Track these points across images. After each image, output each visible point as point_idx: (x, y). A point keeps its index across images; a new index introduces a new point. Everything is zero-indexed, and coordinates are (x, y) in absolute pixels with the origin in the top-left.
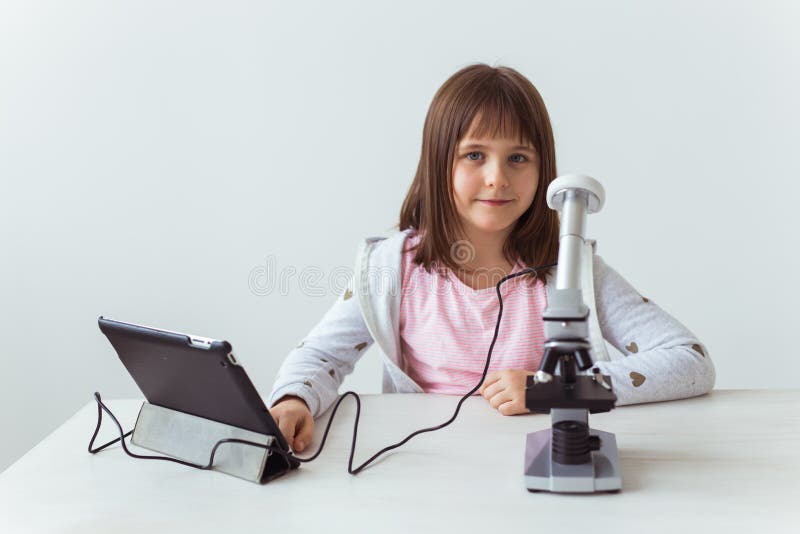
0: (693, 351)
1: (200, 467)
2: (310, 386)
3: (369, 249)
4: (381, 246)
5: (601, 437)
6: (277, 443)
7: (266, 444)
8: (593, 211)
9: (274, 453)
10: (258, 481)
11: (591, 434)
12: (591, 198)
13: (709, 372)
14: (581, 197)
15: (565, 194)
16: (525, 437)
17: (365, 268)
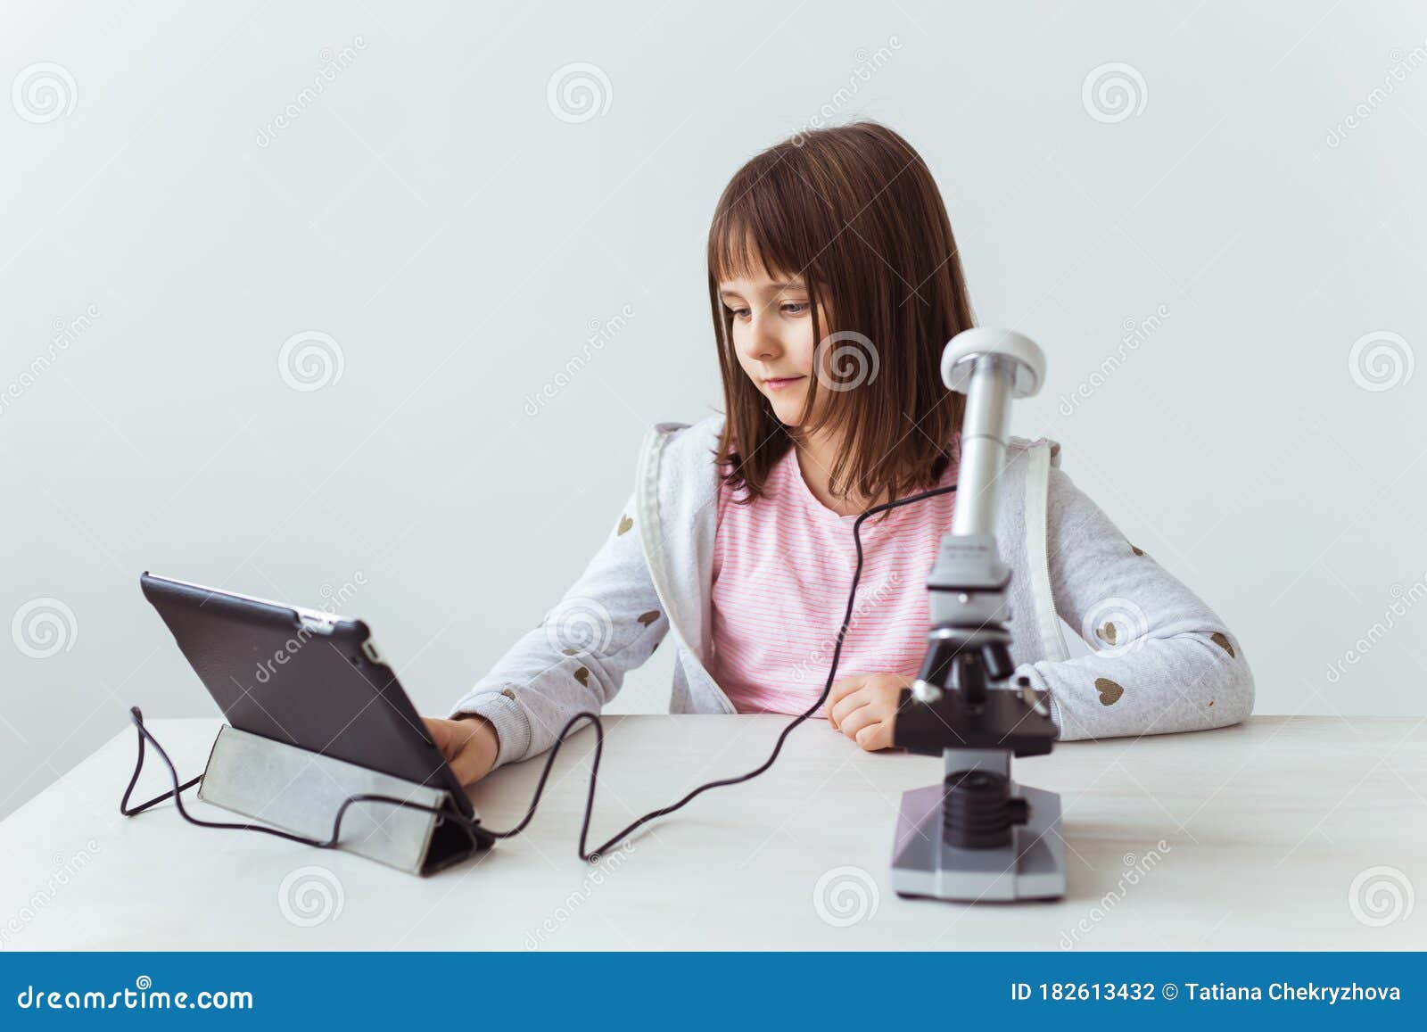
0: (1212, 644)
1: (316, 844)
2: (513, 698)
3: (662, 441)
4: (682, 437)
5: (1031, 801)
6: (453, 802)
7: (431, 804)
8: (1026, 394)
9: (446, 820)
10: (417, 870)
11: (1015, 794)
12: (1021, 371)
13: (1241, 683)
14: (1002, 368)
15: (974, 362)
16: (899, 797)
17: (654, 473)
